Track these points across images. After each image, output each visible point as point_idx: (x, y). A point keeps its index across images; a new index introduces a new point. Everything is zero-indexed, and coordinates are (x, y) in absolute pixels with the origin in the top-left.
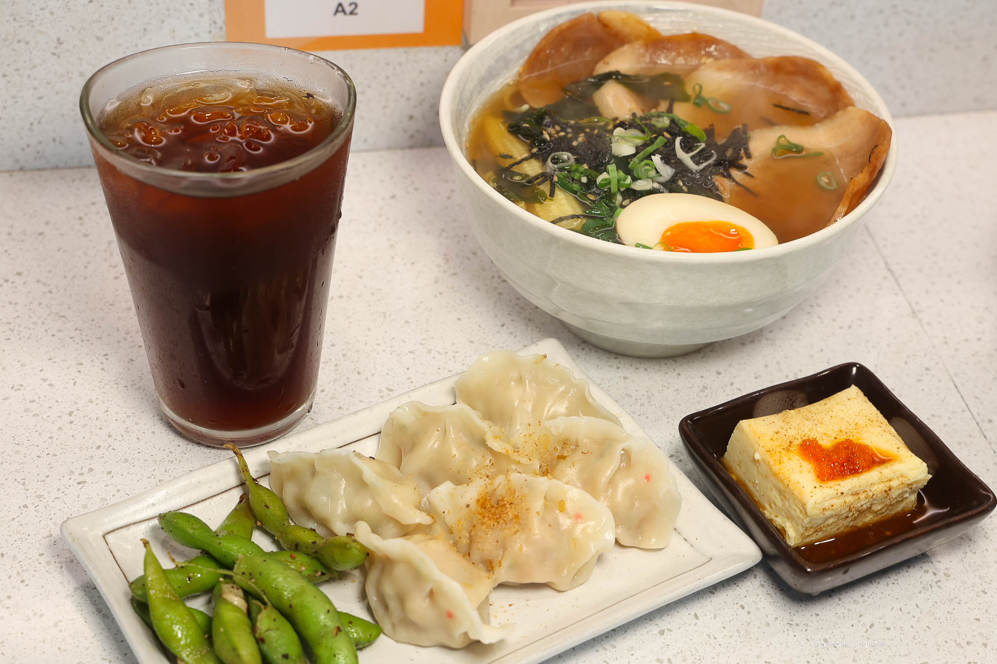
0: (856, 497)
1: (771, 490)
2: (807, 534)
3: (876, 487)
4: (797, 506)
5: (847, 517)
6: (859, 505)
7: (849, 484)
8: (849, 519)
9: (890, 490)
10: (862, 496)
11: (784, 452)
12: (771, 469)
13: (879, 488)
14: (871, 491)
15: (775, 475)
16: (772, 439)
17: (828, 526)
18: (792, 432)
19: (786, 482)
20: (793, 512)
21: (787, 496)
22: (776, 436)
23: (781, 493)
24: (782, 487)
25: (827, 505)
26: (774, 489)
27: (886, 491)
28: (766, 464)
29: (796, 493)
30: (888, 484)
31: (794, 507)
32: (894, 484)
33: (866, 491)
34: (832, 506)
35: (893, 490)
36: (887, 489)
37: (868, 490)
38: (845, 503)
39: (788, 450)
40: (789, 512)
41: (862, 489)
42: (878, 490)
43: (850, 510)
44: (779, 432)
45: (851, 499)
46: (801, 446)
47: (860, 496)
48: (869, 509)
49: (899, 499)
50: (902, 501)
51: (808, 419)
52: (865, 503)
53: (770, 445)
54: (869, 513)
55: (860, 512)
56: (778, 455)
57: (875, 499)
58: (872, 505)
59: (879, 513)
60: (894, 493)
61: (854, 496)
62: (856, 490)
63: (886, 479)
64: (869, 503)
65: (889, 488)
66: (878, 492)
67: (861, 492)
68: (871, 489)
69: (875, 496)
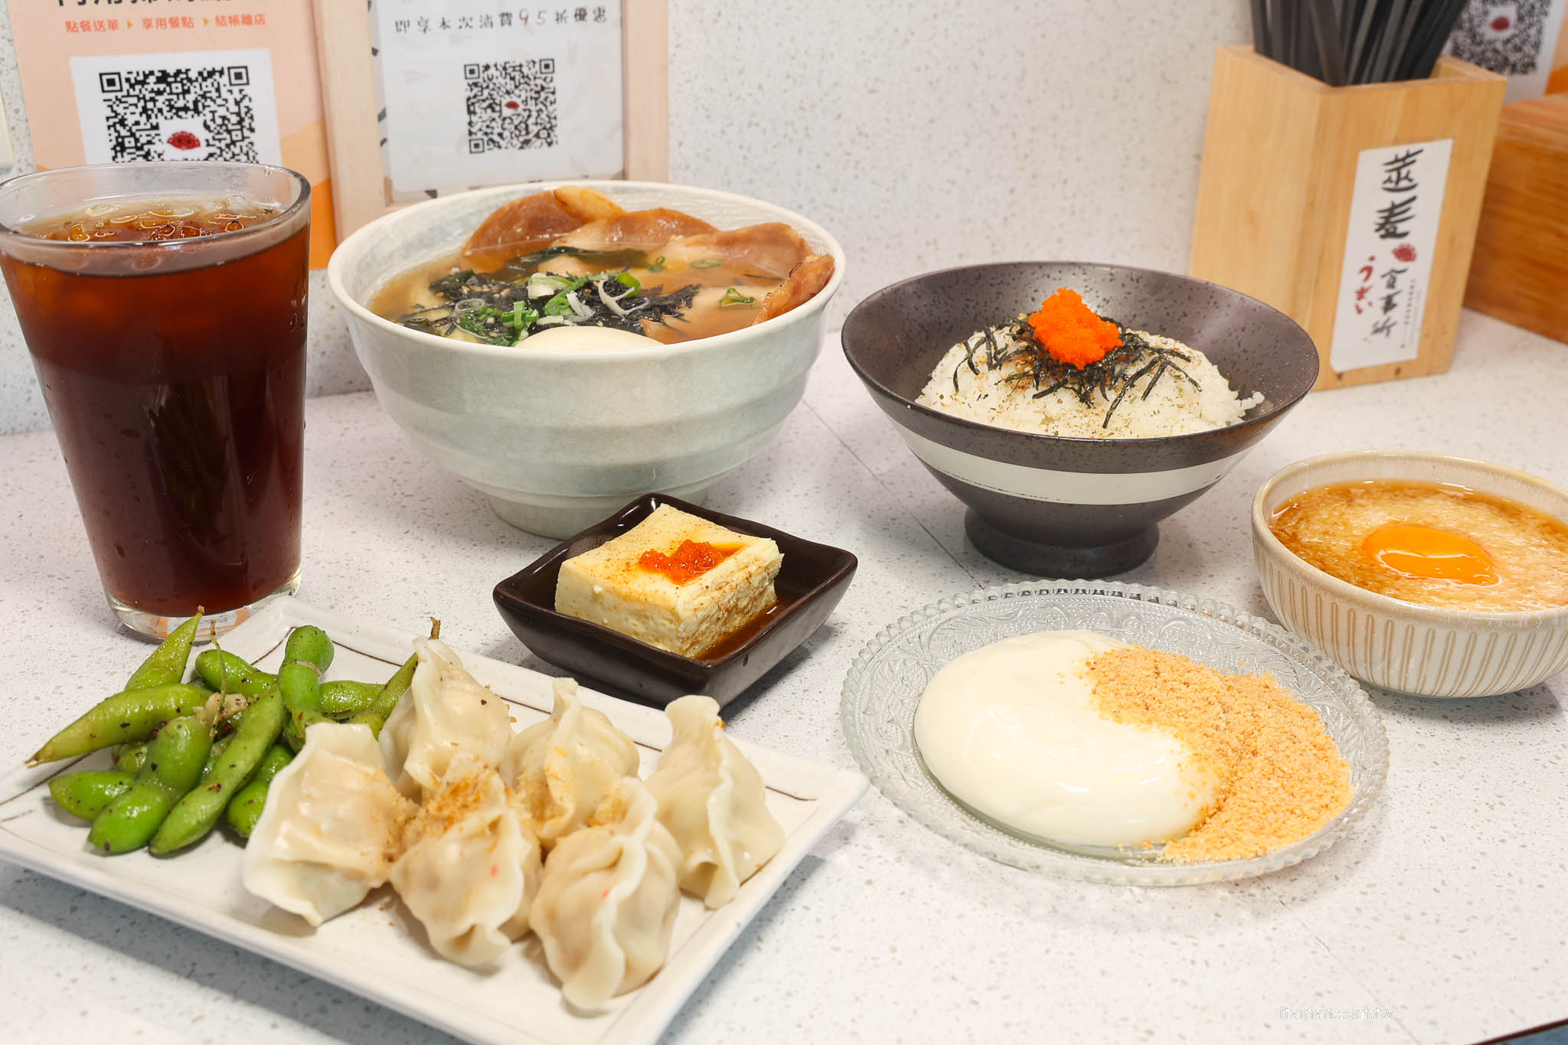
0: (721, 591)
1: (627, 620)
2: (685, 648)
3: (736, 576)
4: (664, 618)
5: (718, 619)
6: (726, 600)
7: (709, 577)
8: (720, 623)
9: (750, 576)
10: (727, 589)
11: (625, 574)
12: (619, 595)
13: (739, 577)
15: (626, 598)
16: (605, 567)
17: (703, 633)
18: (624, 556)
19: (642, 598)
20: (662, 628)
21: (648, 614)
22: (609, 563)
23: (641, 616)
24: (637, 607)
25: (696, 603)
26: (629, 617)
27: (747, 579)
28: (610, 593)
29: (659, 602)
30: (747, 570)
31: (661, 621)
32: (753, 569)
33: (728, 583)
34: (702, 604)
35: (753, 577)
36: (748, 576)
37: (730, 581)
38: (713, 600)
39: (629, 571)
40: (655, 631)
41: (724, 579)
43: (720, 609)
44: (610, 560)
45: (717, 594)
46: (640, 563)
47: (725, 589)
48: (736, 606)
49: (761, 590)
50: (761, 594)
51: (633, 542)
52: (732, 598)
53: (607, 573)
54: (737, 613)
55: (729, 611)
56: (620, 578)
57: (739, 592)
58: (738, 600)
59: (746, 611)
60: (755, 581)
61: (718, 591)
62: (719, 583)
63: (742, 566)
64: (735, 597)
65: (749, 574)
66: (740, 581)
67: (724, 584)
68: (733, 580)
69: (738, 588)
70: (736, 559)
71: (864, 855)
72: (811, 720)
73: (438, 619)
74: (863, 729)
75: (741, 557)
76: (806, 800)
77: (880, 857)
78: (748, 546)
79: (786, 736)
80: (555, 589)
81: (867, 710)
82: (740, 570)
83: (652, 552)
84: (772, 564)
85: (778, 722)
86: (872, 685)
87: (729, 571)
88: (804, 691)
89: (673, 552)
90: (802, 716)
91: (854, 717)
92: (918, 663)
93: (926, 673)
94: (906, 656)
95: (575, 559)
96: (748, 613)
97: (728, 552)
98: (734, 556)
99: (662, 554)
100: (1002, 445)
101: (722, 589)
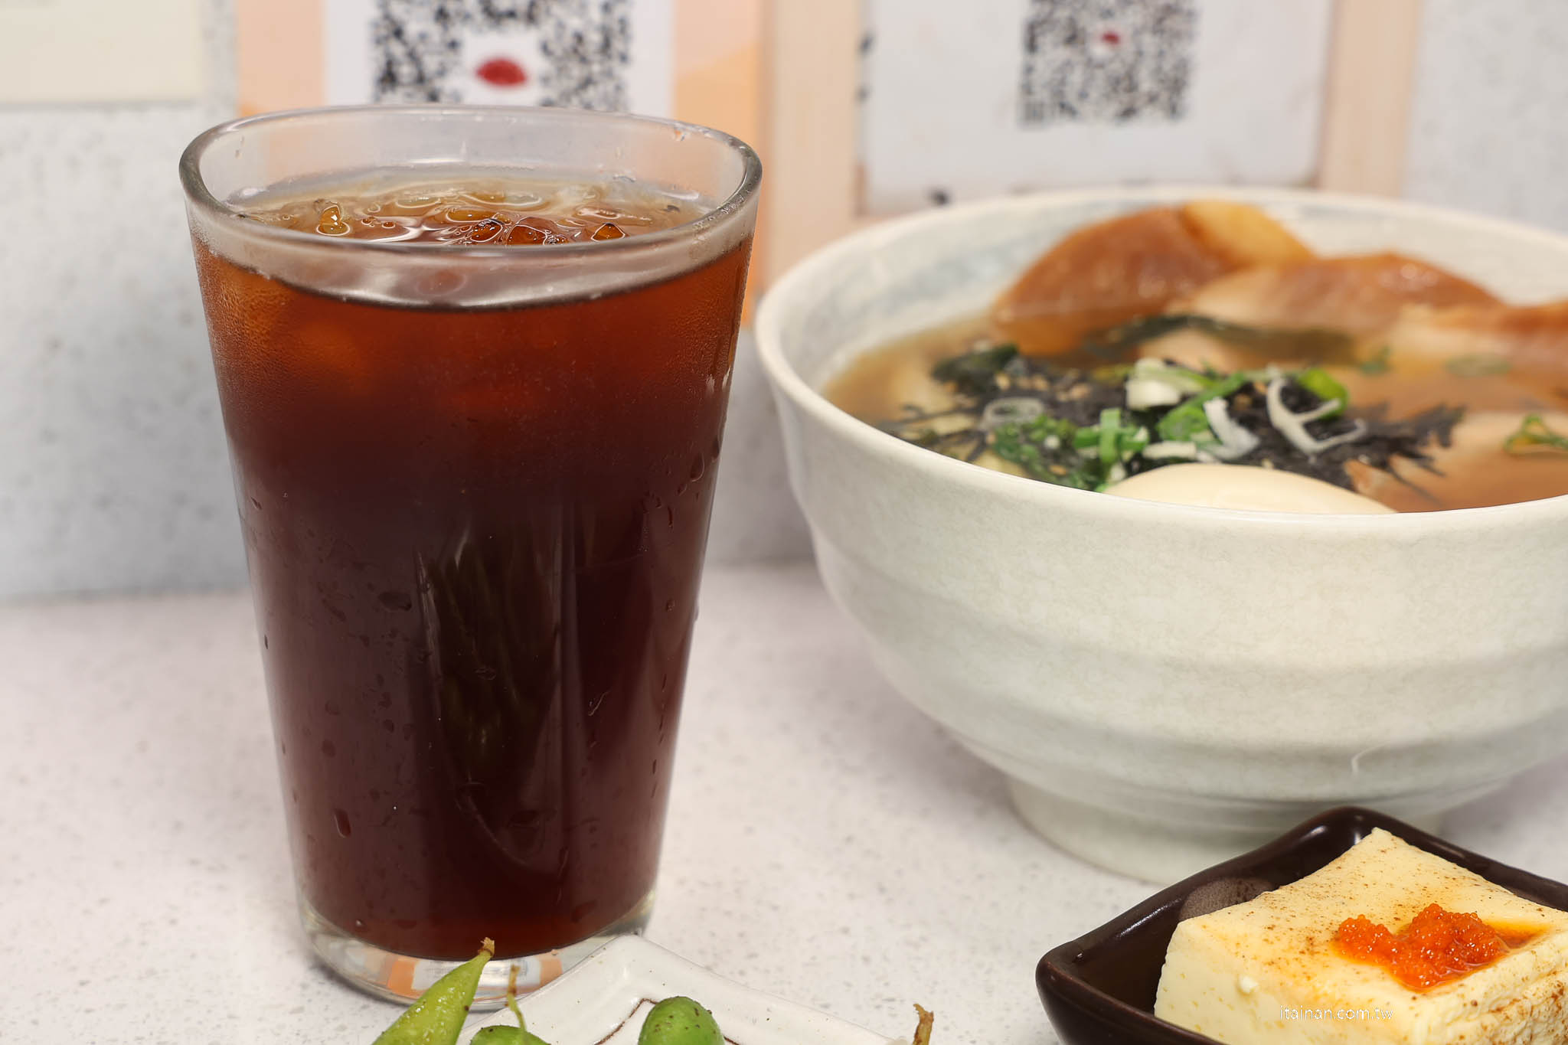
0: (1501, 1016)
3: (1533, 988)
6: (1510, 1036)
7: (1479, 983)
9: (1561, 992)
10: (1513, 1012)
11: (1306, 958)
12: (1290, 999)
13: (1538, 992)
14: (1525, 998)
16: (1266, 940)
18: (1302, 922)
22: (1271, 934)
25: (1450, 1034)
27: (1555, 997)
29: (1376, 1022)
30: (1554, 980)
33: (1515, 1000)
34: (1462, 1037)
36: (1556, 991)
37: (1519, 997)
38: (1485, 1028)
39: (1312, 953)
41: (1508, 993)
42: (1540, 994)
44: (1274, 926)
45: (1490, 1020)
46: (1337, 939)
47: (1509, 1012)
51: (1319, 897)
52: (1520, 1033)
53: (1268, 953)
56: (1294, 967)
57: (1536, 1020)
58: (1532, 1037)
61: (1495, 1014)
62: (1498, 999)
63: (1547, 970)
64: (1527, 1032)
65: (1559, 989)
66: (1540, 1000)
67: (1508, 1002)
68: (1526, 995)
69: (1535, 1012)
70: (1534, 952)
73: (928, 1009)
75: (1544, 951)
78: (1559, 931)
80: (1158, 974)
82: (1541, 977)
83: (1361, 921)
87: (1520, 976)
89: (1400, 925)
95: (1204, 919)
97: (1518, 939)
98: (1528, 946)
99: (1381, 928)
101: (1503, 1012)
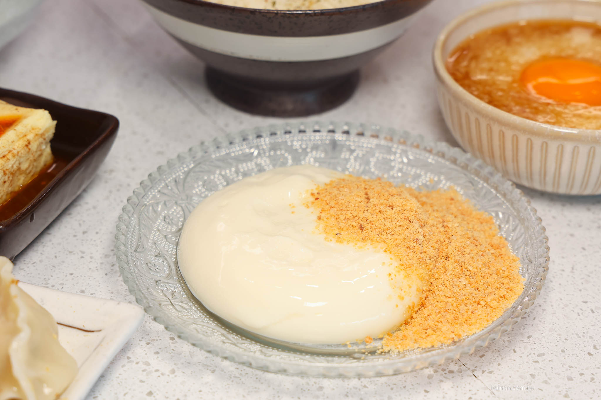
0: (5, 159)
3: (17, 144)
5: (5, 182)
6: (10, 166)
9: (29, 143)
10: (10, 156)
14: (14, 149)
27: (27, 146)
30: (25, 139)
32: (30, 137)
33: (10, 151)
35: (32, 144)
36: (27, 143)
37: (12, 149)
41: (7, 149)
42: (20, 146)
43: (5, 174)
47: (8, 157)
48: (19, 169)
49: (39, 153)
50: (40, 155)
52: (14, 164)
54: (21, 174)
55: (13, 174)
57: (20, 157)
58: (20, 164)
59: (28, 171)
60: (34, 146)
61: (2, 159)
62: (2, 153)
63: (22, 136)
64: (17, 163)
65: (28, 142)
66: (21, 149)
67: (7, 153)
68: (14, 148)
69: (20, 154)
70: (15, 130)
71: (144, 371)
72: (91, 258)
74: (135, 265)
75: (19, 128)
76: (93, 331)
77: (157, 371)
78: (25, 117)
79: (72, 274)
81: (138, 247)
82: (19, 139)
84: (47, 131)
85: (63, 262)
86: (139, 226)
87: (10, 141)
88: (84, 233)
90: (83, 255)
91: (127, 256)
92: (176, 203)
93: (183, 210)
94: (165, 198)
96: (29, 173)
97: (8, 124)
98: (13, 127)
100: (231, 19)
101: (6, 157)
